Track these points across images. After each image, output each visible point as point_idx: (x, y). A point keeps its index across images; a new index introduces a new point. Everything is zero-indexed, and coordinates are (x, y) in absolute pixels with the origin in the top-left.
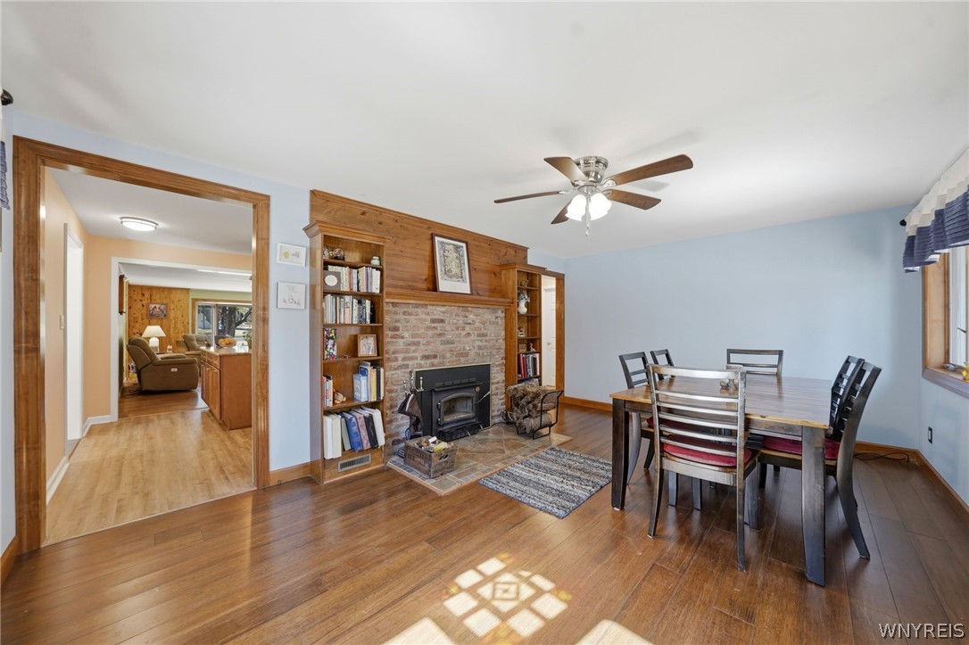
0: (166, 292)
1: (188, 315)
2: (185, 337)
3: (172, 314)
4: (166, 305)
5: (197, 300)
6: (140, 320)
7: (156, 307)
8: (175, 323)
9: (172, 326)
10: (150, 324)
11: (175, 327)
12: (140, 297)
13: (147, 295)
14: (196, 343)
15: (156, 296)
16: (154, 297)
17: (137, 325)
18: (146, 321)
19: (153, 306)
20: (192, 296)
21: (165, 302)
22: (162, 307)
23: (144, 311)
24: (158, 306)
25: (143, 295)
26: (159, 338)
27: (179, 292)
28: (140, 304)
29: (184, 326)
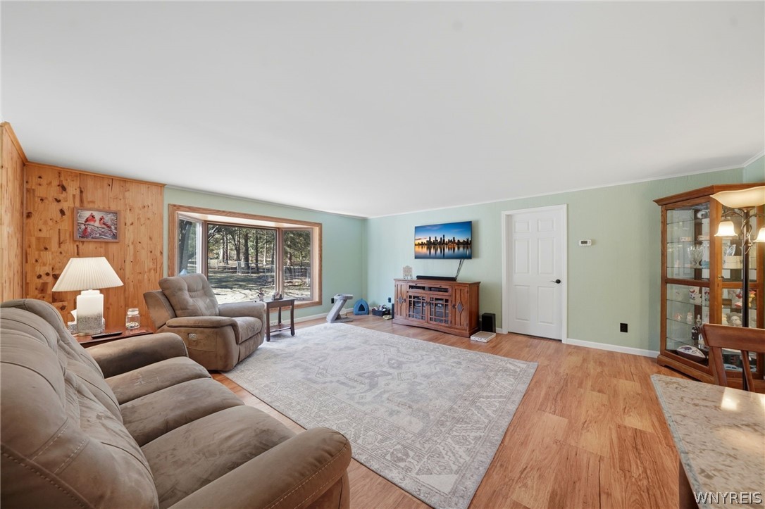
0: (116, 186)
1: (161, 236)
2: (163, 284)
3: (129, 235)
4: (115, 213)
5: (179, 207)
6: (54, 245)
7: (93, 215)
8: (136, 252)
9: (129, 258)
10: (78, 255)
11: (135, 262)
12: (54, 191)
13: (73, 189)
14: (186, 295)
15: (96, 194)
16: (88, 196)
17: (48, 257)
18: (70, 247)
19: (87, 214)
20: (170, 199)
21: (113, 208)
22: (108, 218)
23: (65, 225)
24: (98, 215)
25: (64, 188)
26: (102, 291)
27: (143, 188)
28: (55, 208)
29: (155, 260)
